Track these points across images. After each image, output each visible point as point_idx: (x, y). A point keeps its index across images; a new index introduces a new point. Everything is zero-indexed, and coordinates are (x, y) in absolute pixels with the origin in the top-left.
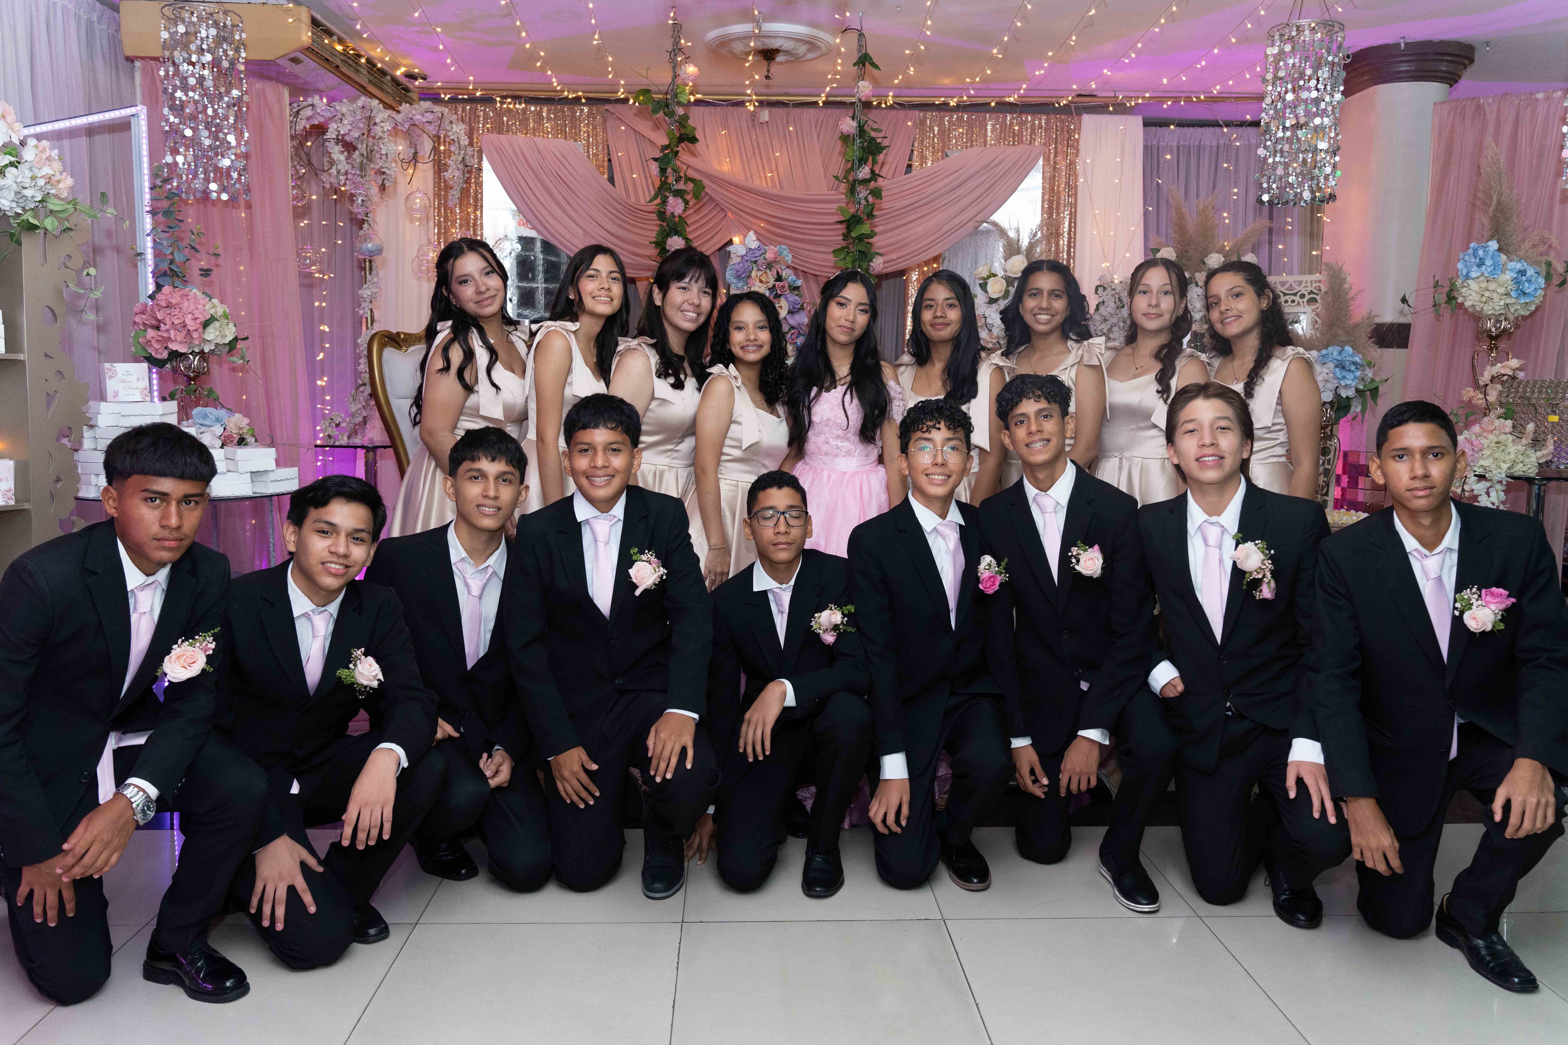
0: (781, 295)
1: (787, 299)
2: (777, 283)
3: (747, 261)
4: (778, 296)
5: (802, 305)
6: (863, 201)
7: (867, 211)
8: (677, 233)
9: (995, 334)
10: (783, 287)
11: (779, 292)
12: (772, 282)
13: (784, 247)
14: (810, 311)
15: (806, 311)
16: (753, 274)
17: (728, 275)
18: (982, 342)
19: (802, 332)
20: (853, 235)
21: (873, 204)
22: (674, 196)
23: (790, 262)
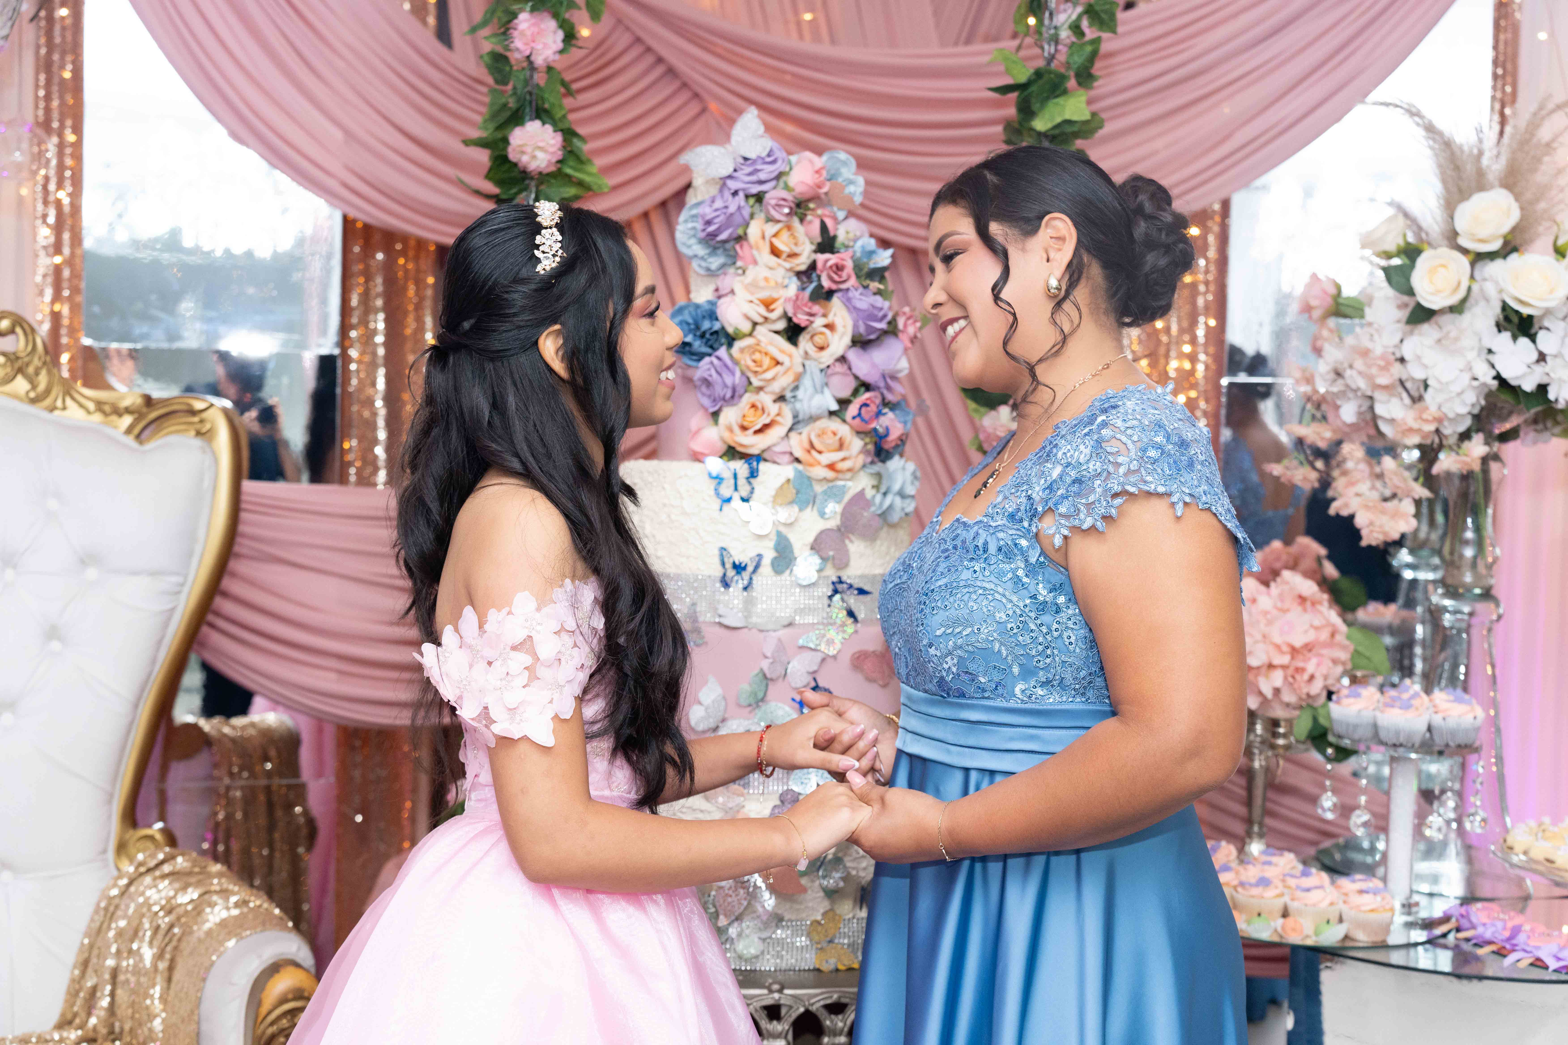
0: (830, 294)
1: (848, 303)
2: (821, 258)
3: (735, 193)
4: (824, 296)
5: (893, 323)
6: (1065, 34)
7: (1078, 60)
8: (542, 114)
9: (1433, 409)
10: (839, 268)
11: (826, 283)
12: (806, 254)
13: (843, 156)
14: (914, 339)
15: (904, 338)
16: (755, 230)
17: (679, 236)
18: (1384, 428)
19: (889, 397)
20: (1040, 124)
21: (1097, 41)
22: (533, 10)
23: (858, 199)
